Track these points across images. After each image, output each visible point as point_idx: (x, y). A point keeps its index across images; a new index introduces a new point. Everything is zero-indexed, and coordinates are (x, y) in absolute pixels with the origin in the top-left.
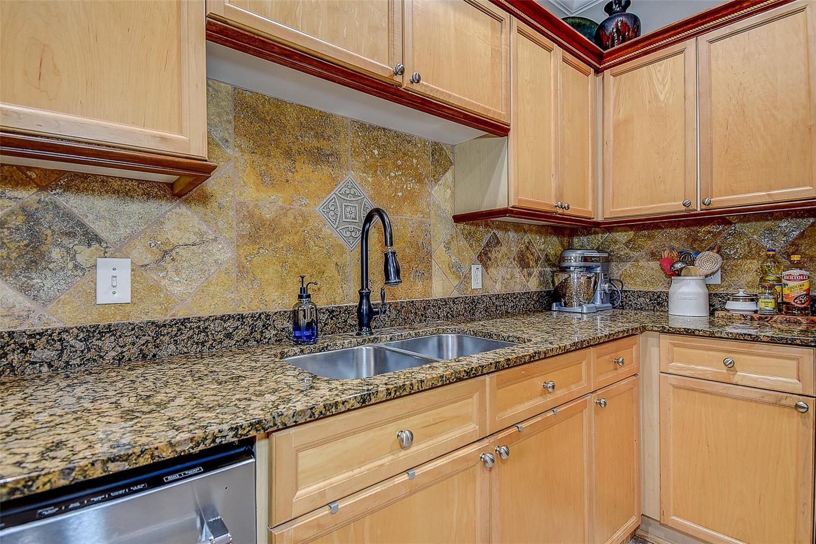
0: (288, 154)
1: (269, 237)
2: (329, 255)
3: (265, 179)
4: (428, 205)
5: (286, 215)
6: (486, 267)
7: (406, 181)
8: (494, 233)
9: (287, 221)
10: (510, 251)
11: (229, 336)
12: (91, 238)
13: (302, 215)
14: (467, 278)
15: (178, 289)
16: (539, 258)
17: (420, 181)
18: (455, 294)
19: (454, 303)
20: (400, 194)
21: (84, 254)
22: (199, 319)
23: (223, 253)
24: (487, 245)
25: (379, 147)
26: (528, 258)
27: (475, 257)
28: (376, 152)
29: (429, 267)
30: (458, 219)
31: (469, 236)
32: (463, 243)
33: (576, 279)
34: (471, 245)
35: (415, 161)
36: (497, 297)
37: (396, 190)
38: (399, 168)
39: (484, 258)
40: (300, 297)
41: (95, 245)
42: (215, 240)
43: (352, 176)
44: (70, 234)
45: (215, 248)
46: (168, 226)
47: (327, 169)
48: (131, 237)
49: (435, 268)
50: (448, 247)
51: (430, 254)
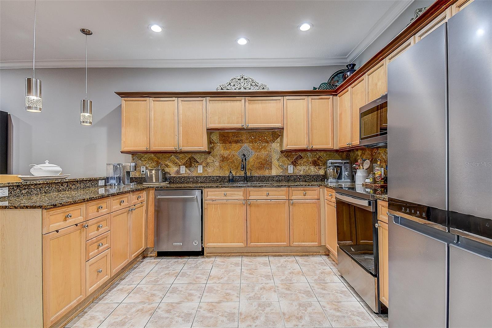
0: (230, 143)
1: (226, 160)
3: (225, 149)
4: (270, 149)
5: (229, 155)
6: (295, 165)
7: (263, 143)
8: (300, 155)
9: (229, 157)
10: (308, 160)
11: (218, 180)
13: (233, 155)
14: (287, 169)
15: (209, 171)
16: (325, 163)
17: (267, 142)
18: (281, 174)
19: (280, 176)
20: (261, 147)
21: (196, 164)
22: (213, 176)
23: (217, 164)
24: (296, 159)
25: (254, 136)
26: (318, 162)
27: (290, 163)
28: (253, 137)
29: (271, 166)
30: (283, 152)
31: (287, 157)
32: (284, 159)
34: (288, 159)
35: (266, 137)
36: (300, 176)
37: (259, 146)
38: (260, 140)
39: (295, 163)
40: (230, 173)
41: (198, 163)
42: (216, 161)
43: (246, 145)
44: (195, 162)
45: (215, 163)
46: (208, 159)
47: (239, 144)
48: (203, 162)
49: (273, 166)
50: (278, 160)
51: (271, 162)
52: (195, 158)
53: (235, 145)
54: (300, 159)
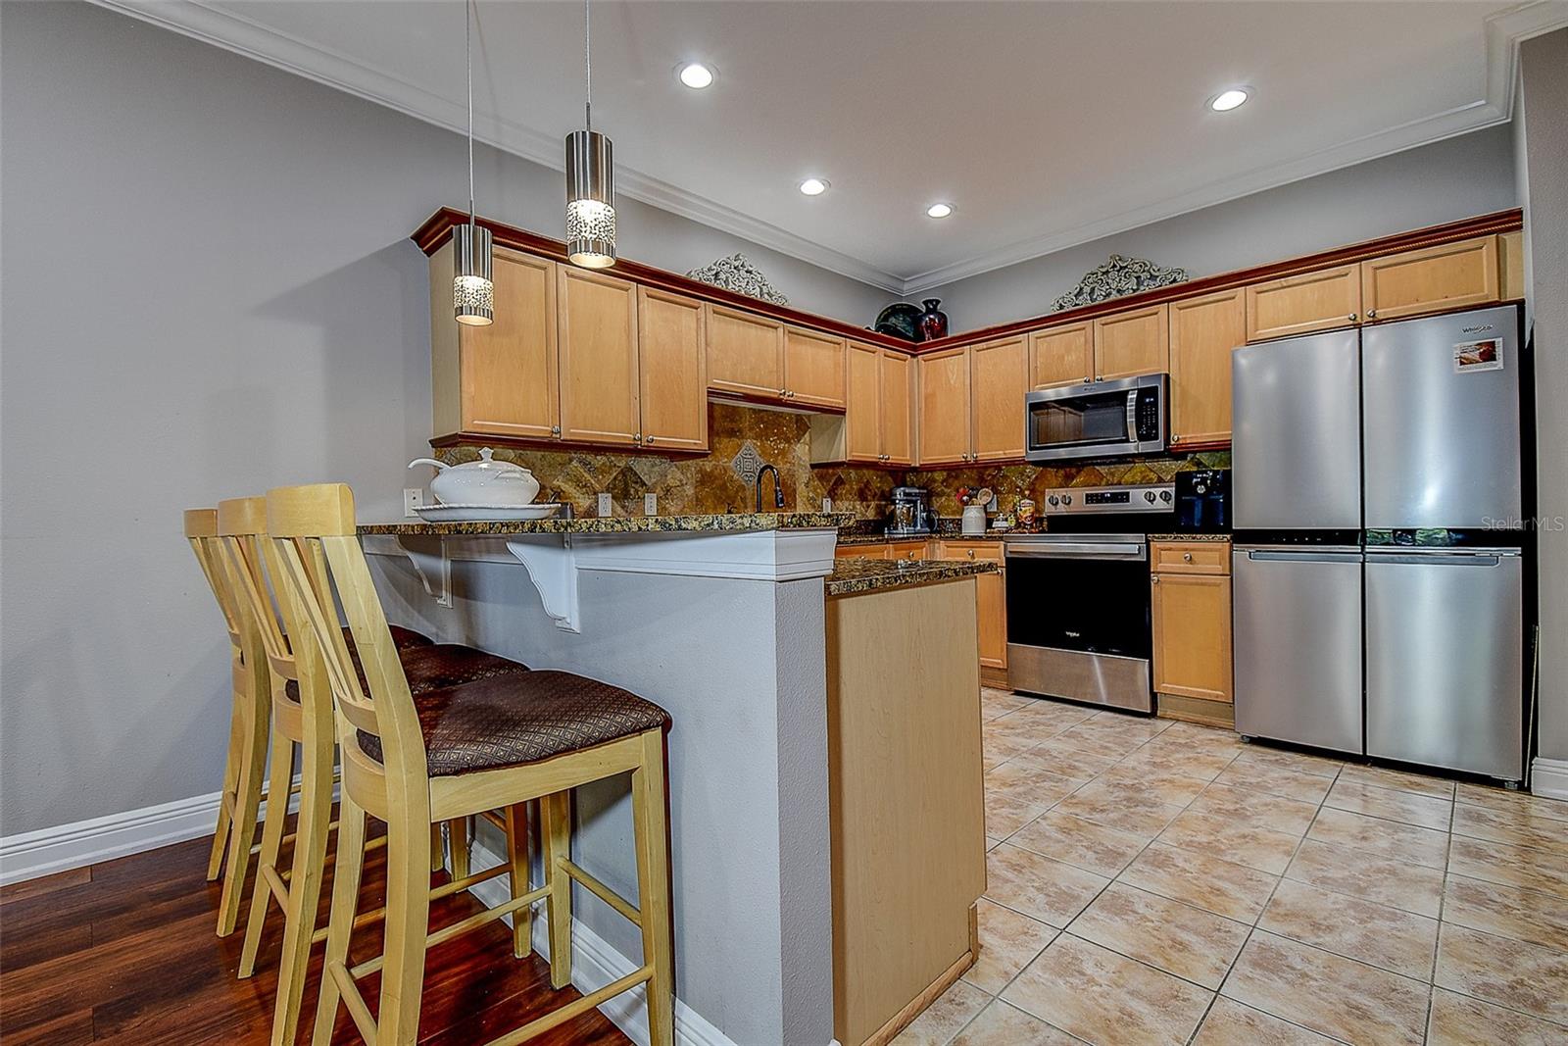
1: (709, 481)
2: (737, 492)
4: (793, 457)
5: (716, 468)
6: (833, 500)
7: (781, 442)
8: (840, 475)
9: (716, 472)
10: (851, 488)
12: (643, 484)
13: (724, 468)
14: (820, 507)
15: (673, 510)
16: (876, 494)
17: (788, 441)
20: (776, 452)
21: (641, 491)
23: (690, 491)
24: (835, 484)
25: (764, 423)
26: (867, 494)
27: (826, 493)
28: (762, 426)
29: (794, 500)
30: (813, 466)
31: (821, 478)
32: (817, 483)
33: (901, 508)
34: (823, 485)
35: (785, 429)
37: (774, 449)
38: (775, 434)
39: (833, 495)
41: (644, 487)
42: (687, 484)
43: (748, 442)
44: (636, 483)
45: (687, 488)
46: (669, 477)
47: (736, 440)
48: (656, 483)
49: (798, 500)
50: (807, 486)
51: (795, 490)
52: (636, 474)
53: (726, 440)
54: (841, 484)
